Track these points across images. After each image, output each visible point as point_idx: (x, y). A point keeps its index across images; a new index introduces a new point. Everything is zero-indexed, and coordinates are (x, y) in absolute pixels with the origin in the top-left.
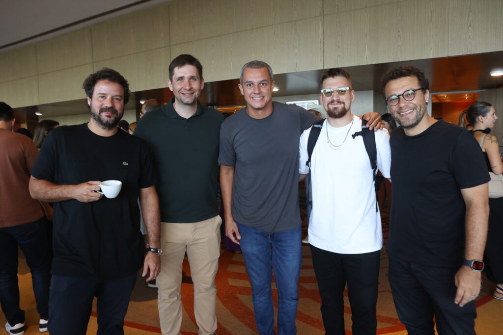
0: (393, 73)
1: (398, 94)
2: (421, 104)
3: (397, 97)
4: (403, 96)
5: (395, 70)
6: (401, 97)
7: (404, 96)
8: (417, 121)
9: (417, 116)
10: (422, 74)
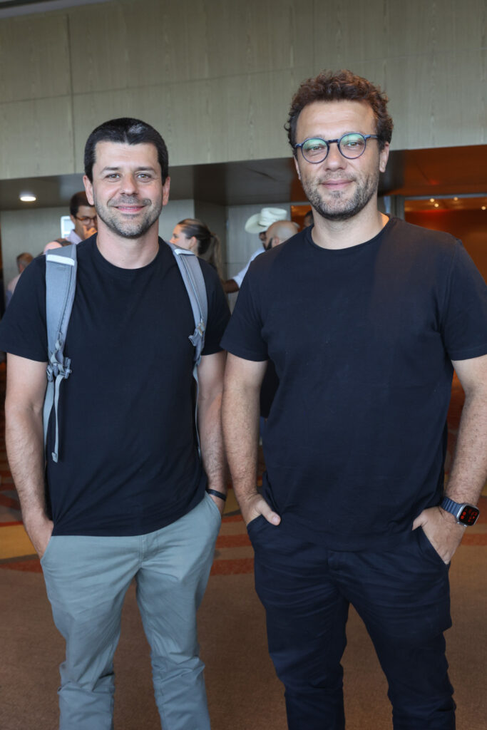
0: (325, 84)
1: (327, 139)
2: (372, 174)
3: (324, 143)
4: (338, 146)
5: (331, 80)
6: (334, 145)
7: (342, 146)
8: (356, 207)
9: (357, 197)
10: (384, 102)
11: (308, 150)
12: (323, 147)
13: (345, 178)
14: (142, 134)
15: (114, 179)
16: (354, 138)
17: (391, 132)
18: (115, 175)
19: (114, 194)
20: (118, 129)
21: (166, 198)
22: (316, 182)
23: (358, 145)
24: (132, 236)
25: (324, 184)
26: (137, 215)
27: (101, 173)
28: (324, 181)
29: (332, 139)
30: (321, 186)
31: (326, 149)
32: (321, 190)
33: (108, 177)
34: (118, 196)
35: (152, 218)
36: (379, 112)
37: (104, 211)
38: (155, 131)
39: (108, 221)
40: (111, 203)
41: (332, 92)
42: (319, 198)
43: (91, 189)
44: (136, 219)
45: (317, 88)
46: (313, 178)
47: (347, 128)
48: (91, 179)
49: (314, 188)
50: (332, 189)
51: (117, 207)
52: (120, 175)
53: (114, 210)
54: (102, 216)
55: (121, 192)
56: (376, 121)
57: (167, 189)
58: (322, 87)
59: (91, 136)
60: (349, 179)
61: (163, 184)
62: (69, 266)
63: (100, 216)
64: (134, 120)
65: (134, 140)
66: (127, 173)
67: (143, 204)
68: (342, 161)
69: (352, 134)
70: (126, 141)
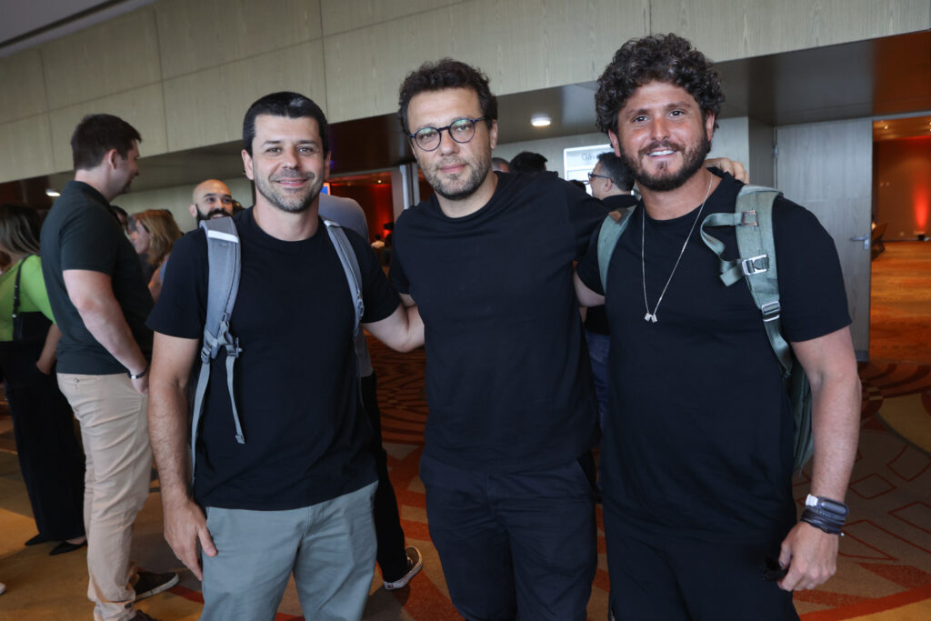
1: (437, 127)
3: (435, 131)
4: (450, 132)
8: (474, 187)
9: (474, 177)
11: (422, 137)
12: (435, 134)
13: (458, 162)
14: (302, 108)
15: (274, 154)
16: (463, 122)
17: (496, 110)
18: (275, 150)
19: (276, 168)
20: (280, 103)
21: (328, 171)
22: (434, 168)
23: (467, 128)
24: (295, 211)
25: (442, 169)
26: (301, 189)
27: (262, 146)
28: (441, 166)
29: (442, 126)
30: (439, 171)
31: (438, 136)
32: (440, 175)
33: (268, 151)
34: (280, 170)
35: (315, 191)
36: (483, 94)
37: (265, 187)
38: (316, 106)
39: (269, 196)
40: (272, 179)
41: (435, 82)
42: (439, 182)
43: (251, 165)
44: (299, 193)
45: (421, 80)
46: (431, 165)
47: (455, 115)
48: (251, 153)
49: (433, 174)
50: (449, 173)
51: (279, 182)
52: (281, 149)
53: (276, 185)
54: (263, 190)
55: (283, 165)
56: (481, 103)
57: (328, 163)
58: (425, 79)
59: (249, 110)
60: (463, 163)
61: (325, 158)
62: (232, 243)
63: (261, 191)
64: (294, 94)
65: (295, 113)
66: (288, 147)
67: (305, 177)
68: (454, 145)
69: (460, 119)
70: (287, 114)
